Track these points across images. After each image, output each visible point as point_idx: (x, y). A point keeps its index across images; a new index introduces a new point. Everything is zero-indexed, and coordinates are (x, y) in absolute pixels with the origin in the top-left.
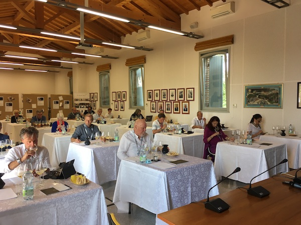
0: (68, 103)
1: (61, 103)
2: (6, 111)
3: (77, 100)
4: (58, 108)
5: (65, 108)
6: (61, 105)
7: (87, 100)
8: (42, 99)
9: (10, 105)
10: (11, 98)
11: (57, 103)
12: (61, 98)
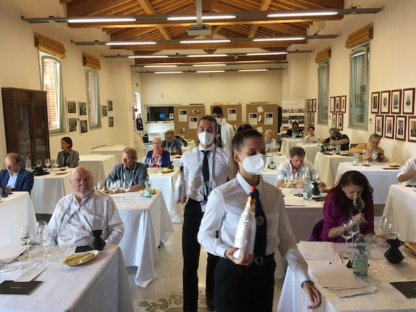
0: (270, 116)
1: (260, 117)
2: (190, 127)
3: (286, 111)
4: (256, 124)
5: (266, 123)
6: (259, 120)
7: (300, 111)
8: (234, 111)
9: (195, 120)
10: (196, 111)
11: (255, 116)
12: (260, 110)
